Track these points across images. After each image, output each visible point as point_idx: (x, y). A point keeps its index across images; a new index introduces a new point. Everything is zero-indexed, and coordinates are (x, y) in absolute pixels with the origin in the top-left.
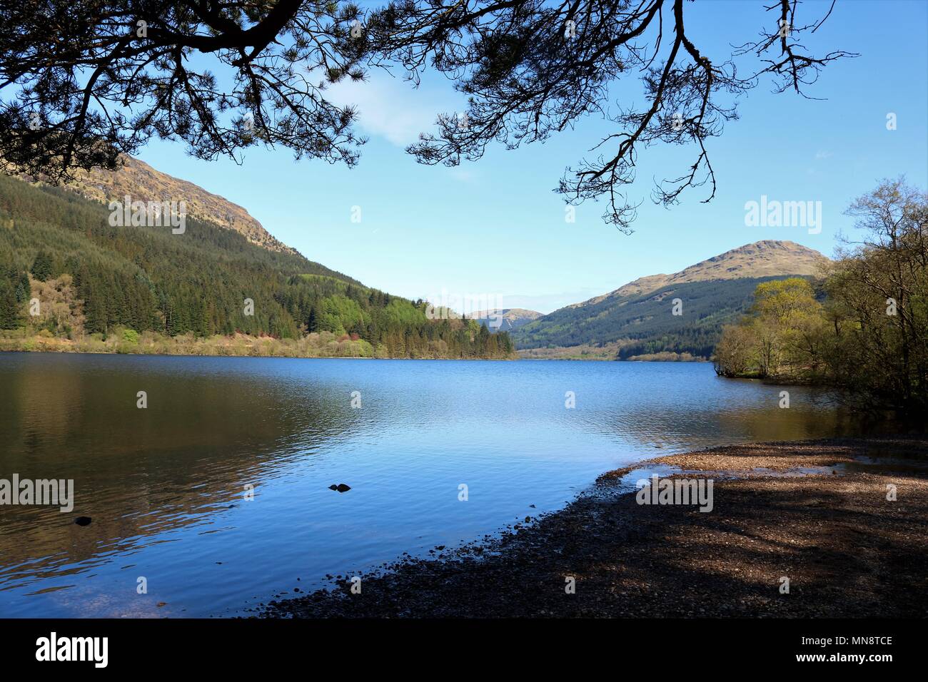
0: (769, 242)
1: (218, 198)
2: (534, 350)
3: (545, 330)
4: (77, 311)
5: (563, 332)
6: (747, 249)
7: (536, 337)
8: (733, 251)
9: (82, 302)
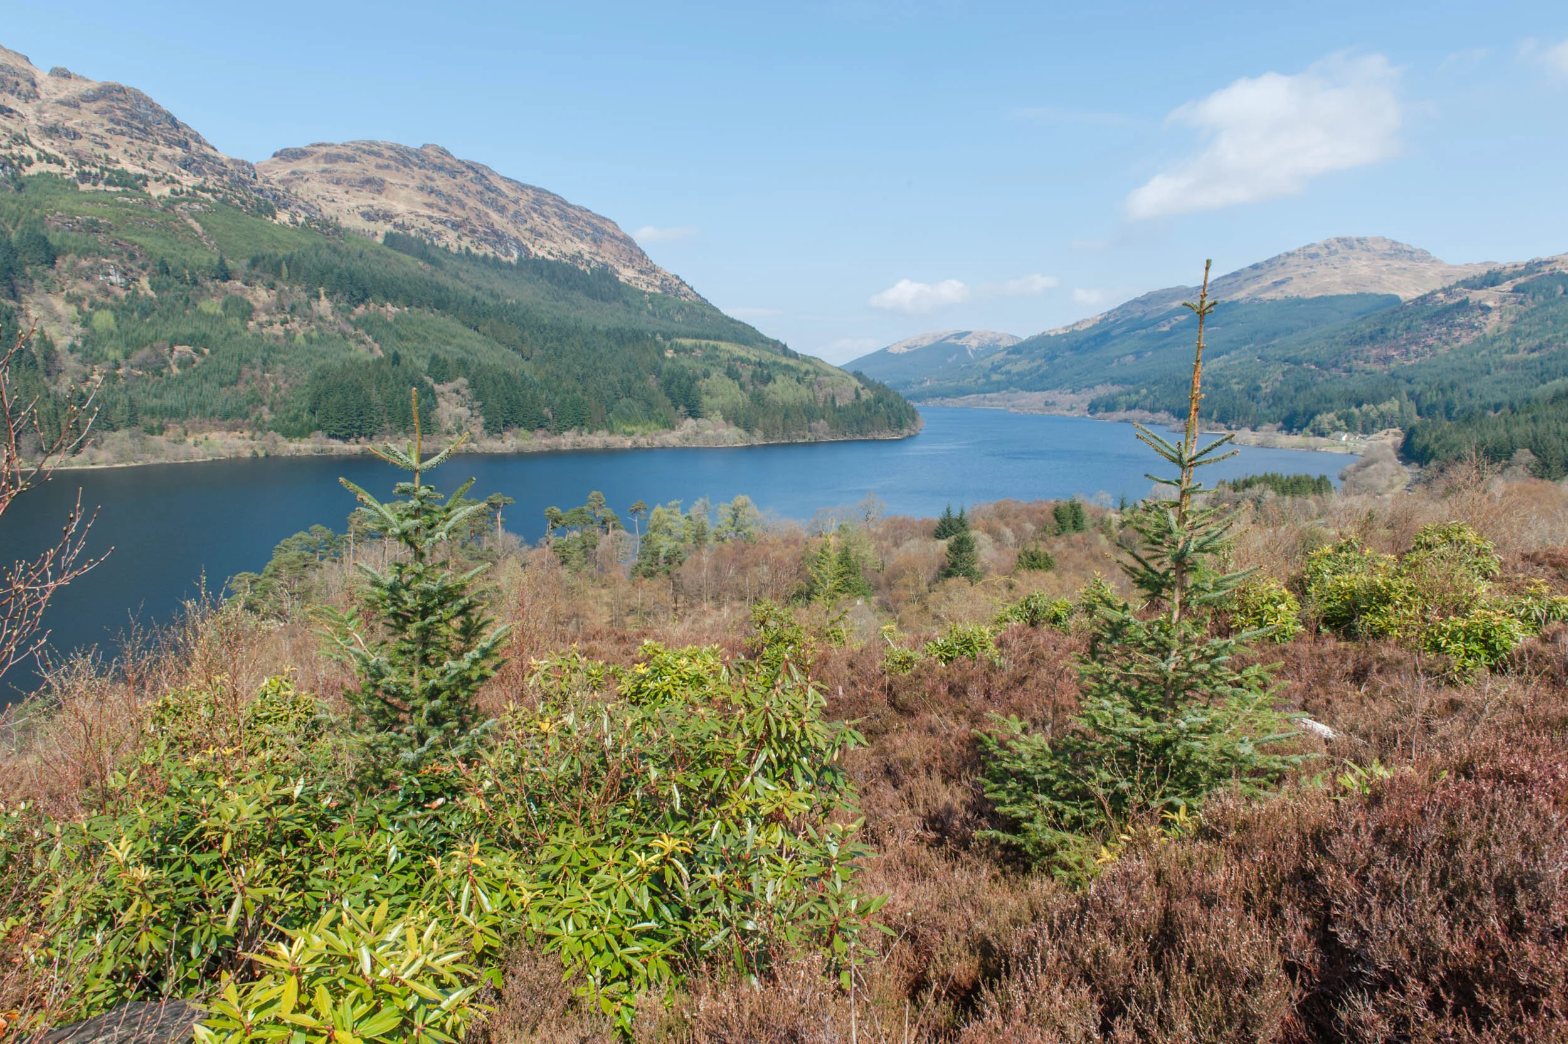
0: (1344, 240)
2: (989, 395)
3: (1008, 367)
4: (476, 413)
5: (1030, 372)
6: (1308, 251)
7: (995, 377)
8: (1288, 255)
9: (479, 403)
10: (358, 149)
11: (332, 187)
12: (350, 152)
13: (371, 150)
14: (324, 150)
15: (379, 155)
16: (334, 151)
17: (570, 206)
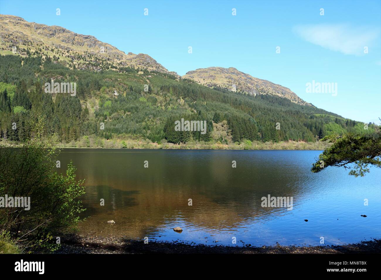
1: (278, 85)
4: (229, 134)
9: (231, 130)
10: (209, 69)
11: (200, 79)
12: (207, 70)
13: (213, 69)
14: (200, 70)
15: (215, 70)
16: (202, 70)
17: (274, 84)
